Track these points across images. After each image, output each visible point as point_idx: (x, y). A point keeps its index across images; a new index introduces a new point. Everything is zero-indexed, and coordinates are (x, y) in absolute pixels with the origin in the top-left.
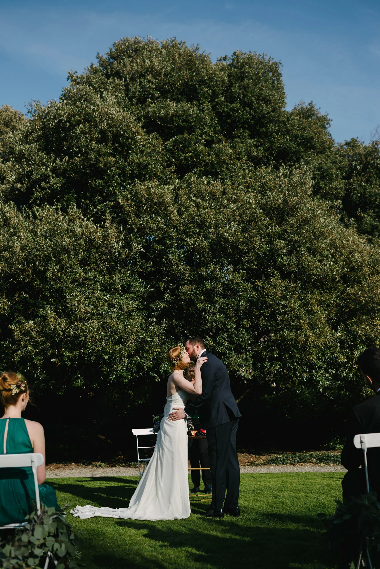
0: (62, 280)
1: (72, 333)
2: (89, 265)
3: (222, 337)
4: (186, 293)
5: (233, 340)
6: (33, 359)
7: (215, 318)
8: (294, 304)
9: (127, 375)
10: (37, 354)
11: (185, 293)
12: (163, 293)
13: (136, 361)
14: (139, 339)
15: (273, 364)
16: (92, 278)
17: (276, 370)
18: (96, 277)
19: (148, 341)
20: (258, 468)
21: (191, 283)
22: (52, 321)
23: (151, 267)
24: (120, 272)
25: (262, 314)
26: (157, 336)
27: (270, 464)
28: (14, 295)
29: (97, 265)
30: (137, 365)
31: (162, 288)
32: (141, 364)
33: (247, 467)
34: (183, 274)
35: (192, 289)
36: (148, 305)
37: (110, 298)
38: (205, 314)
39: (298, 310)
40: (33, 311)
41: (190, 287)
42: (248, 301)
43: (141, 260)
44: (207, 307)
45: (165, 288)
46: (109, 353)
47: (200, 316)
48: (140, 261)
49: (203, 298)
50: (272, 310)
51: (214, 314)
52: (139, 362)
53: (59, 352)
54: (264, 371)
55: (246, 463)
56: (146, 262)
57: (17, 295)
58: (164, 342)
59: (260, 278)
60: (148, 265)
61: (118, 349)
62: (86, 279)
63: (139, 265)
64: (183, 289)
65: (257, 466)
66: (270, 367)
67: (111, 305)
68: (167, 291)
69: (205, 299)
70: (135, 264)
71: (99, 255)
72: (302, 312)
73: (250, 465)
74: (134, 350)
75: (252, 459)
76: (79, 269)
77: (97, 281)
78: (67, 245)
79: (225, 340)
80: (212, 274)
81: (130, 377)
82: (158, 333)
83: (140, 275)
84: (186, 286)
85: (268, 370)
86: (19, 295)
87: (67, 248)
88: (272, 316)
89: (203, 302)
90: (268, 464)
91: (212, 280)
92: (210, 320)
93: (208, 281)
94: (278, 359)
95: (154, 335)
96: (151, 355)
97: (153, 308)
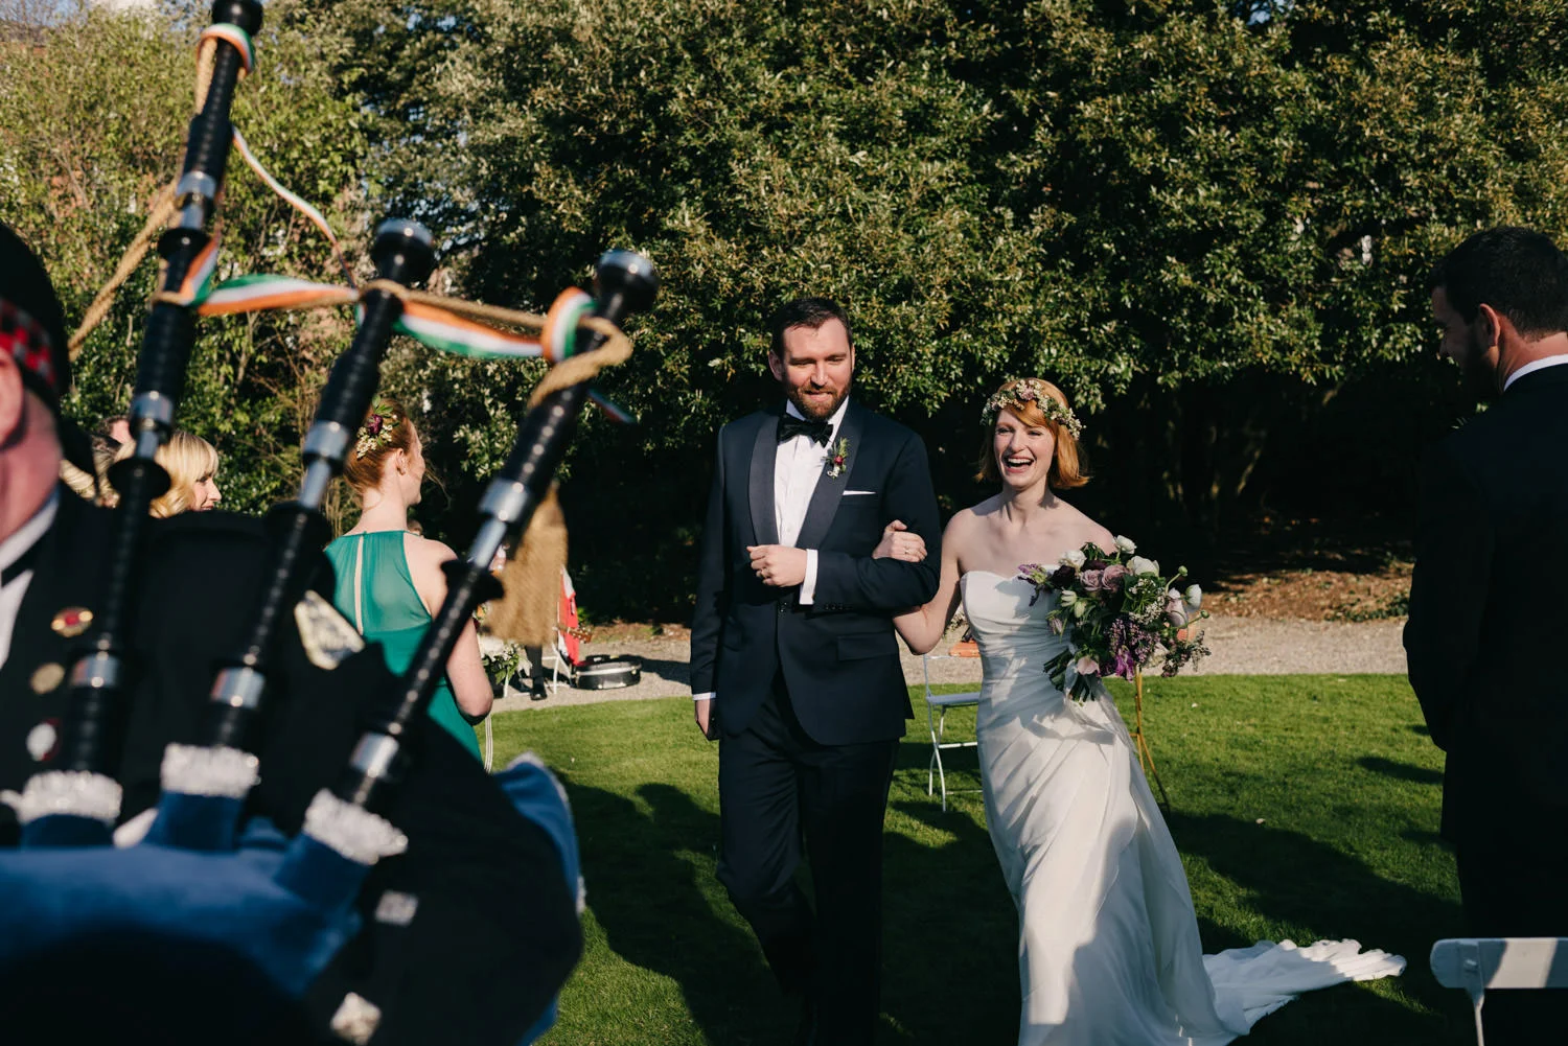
0: (718, 121)
1: (759, 284)
2: (797, 61)
3: (1220, 257)
4: (1097, 122)
5: (1259, 264)
6: (661, 360)
7: (1190, 201)
8: (1463, 126)
9: (937, 387)
10: (670, 347)
11: (1094, 121)
12: (1028, 125)
13: (958, 346)
14: (964, 278)
15: (1392, 333)
16: (809, 100)
17: (1400, 351)
18: (820, 97)
19: (990, 284)
20: (1359, 626)
21: (1114, 88)
22: (698, 249)
23: (989, 41)
24: (893, 70)
25: (1350, 170)
26: (1019, 265)
27: (1397, 615)
28: (595, 175)
29: (823, 59)
30: (962, 357)
31: (1025, 109)
32: (973, 356)
33: (1324, 623)
34: (1087, 55)
35: (1115, 108)
36: (990, 167)
37: (870, 160)
38: (1158, 192)
39: (1477, 146)
40: (652, 216)
41: (1111, 102)
42: (1303, 133)
43: (961, 23)
44: (1166, 164)
45: (1033, 107)
46: (873, 331)
47: (1143, 197)
48: (956, 28)
49: (1149, 135)
50: (1380, 157)
51: (1190, 189)
52: (965, 349)
53: (730, 338)
54: (1360, 354)
55: (1323, 609)
56: (975, 28)
57: (603, 175)
58: (1043, 280)
59: (1341, 48)
60: (983, 36)
61: (897, 320)
62: (788, 107)
63: (952, 39)
64: (1089, 111)
65: (1354, 620)
66: (1381, 342)
67: (870, 182)
68: (1040, 116)
69: (1158, 140)
70: (941, 39)
71: (825, 27)
72: (1491, 156)
73: (1335, 618)
74: (947, 318)
75: (1344, 596)
76: (767, 80)
77: (824, 112)
78: (722, 11)
79: (1230, 265)
80: (1179, 53)
81: (943, 395)
82: (1022, 257)
83: (959, 70)
84: (1099, 100)
85: (1375, 351)
86: (609, 173)
87: (722, 17)
88: (1387, 173)
89: (1151, 150)
90: (1389, 613)
91: (1175, 73)
92: (1177, 208)
93: (1166, 76)
94: (1410, 315)
95: (1010, 261)
96: (1003, 324)
97: (1004, 175)
